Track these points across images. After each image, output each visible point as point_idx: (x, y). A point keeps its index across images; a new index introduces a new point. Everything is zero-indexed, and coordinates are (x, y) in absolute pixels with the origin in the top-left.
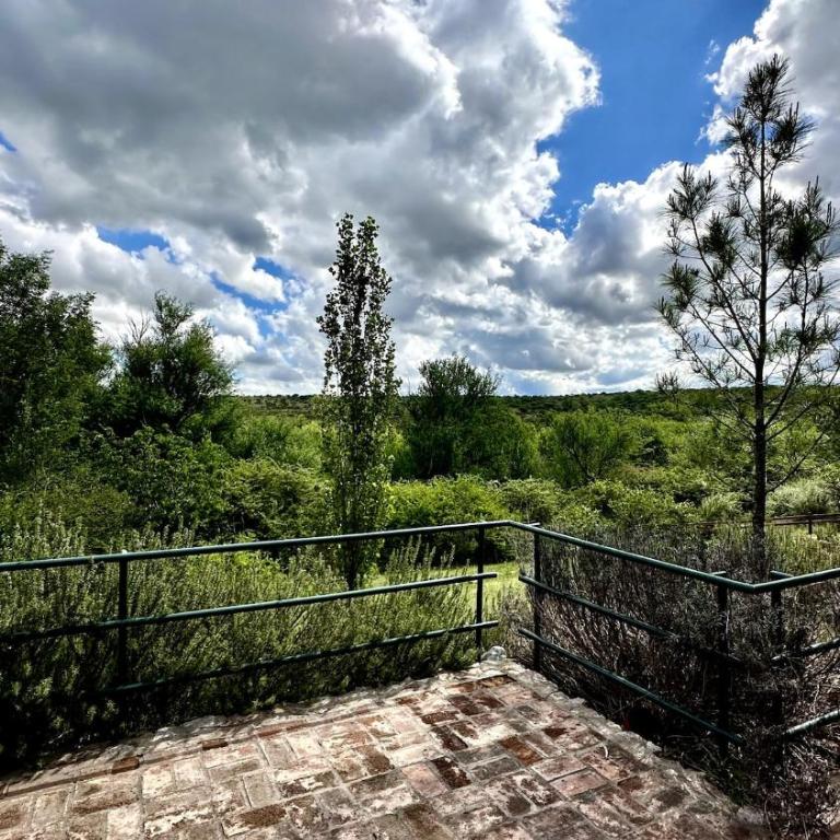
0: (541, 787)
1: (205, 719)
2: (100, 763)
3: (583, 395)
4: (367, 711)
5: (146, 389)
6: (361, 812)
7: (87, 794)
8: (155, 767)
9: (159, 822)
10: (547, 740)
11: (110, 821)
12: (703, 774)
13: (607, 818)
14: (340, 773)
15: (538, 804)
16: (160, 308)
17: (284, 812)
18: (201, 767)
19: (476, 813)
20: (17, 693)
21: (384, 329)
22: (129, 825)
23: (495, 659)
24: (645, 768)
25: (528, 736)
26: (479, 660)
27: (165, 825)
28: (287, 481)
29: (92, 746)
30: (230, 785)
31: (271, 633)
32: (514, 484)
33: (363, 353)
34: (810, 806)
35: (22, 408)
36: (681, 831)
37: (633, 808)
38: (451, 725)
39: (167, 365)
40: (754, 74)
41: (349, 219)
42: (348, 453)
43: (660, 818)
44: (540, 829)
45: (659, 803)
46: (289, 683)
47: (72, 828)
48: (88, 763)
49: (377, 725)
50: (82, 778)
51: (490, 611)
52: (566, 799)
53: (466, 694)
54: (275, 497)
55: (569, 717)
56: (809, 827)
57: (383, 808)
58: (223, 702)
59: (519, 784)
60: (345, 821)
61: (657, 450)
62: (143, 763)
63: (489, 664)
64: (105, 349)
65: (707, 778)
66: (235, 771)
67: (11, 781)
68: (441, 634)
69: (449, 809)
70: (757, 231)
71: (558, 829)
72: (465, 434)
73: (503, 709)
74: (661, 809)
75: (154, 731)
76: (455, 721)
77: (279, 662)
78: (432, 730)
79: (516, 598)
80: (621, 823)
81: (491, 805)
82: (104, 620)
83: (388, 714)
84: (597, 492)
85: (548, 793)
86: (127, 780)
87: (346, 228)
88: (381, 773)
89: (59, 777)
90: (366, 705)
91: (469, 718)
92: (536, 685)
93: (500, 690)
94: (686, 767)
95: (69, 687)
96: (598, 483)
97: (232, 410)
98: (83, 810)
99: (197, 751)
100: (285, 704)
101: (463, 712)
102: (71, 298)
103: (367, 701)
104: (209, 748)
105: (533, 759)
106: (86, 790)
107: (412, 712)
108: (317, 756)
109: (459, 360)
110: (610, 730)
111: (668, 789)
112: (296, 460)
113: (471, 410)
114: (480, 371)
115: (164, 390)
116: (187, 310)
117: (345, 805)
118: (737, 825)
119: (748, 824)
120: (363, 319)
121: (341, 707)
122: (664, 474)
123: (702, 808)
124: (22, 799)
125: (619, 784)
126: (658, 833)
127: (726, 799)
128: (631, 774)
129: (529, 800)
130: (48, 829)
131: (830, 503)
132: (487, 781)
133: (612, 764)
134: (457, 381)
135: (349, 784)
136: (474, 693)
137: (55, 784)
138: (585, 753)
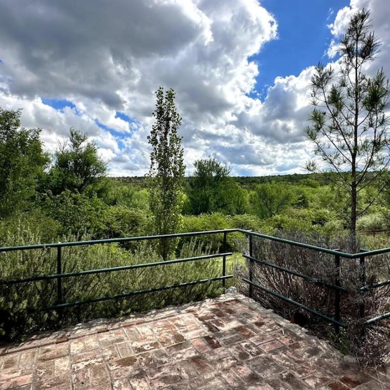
0: (254, 348)
1: (98, 320)
2: (50, 339)
3: (270, 176)
4: (173, 316)
5: (66, 173)
6: (171, 359)
7: (44, 353)
8: (76, 341)
9: (79, 365)
10: (256, 327)
11: (56, 364)
12: (328, 341)
13: (284, 361)
14: (162, 342)
15: (253, 355)
16: (72, 135)
17: (136, 359)
18: (97, 340)
19: (225, 359)
20: (11, 307)
21: (178, 142)
22: (65, 366)
23: (231, 293)
24: (301, 339)
25: (247, 326)
26: (224, 293)
27: (81, 366)
28: (132, 215)
29: (46, 332)
30: (111, 348)
31: (128, 281)
32: (238, 217)
33: (168, 154)
34: (377, 354)
35: (8, 182)
36: (318, 366)
37: (296, 356)
38: (212, 321)
39: (76, 162)
40: (353, 18)
41: (161, 90)
42: (162, 200)
43: (308, 361)
44: (254, 366)
45: (308, 354)
46: (137, 303)
47: (38, 368)
48: (45, 339)
49: (178, 322)
50: (42, 346)
51: (229, 271)
52: (265, 353)
53: (218, 308)
54: (127, 223)
55: (266, 317)
56: (377, 364)
57: (181, 357)
58: (107, 312)
59: (244, 347)
60: (164, 363)
61: (303, 201)
62: (70, 339)
63: (229, 295)
64: (47, 155)
65: (330, 344)
66: (113, 342)
67: (9, 347)
68: (207, 281)
69: (212, 358)
70: (353, 93)
71: (262, 366)
72: (215, 194)
73: (235, 314)
74: (309, 357)
75: (75, 325)
76: (213, 320)
77: (132, 294)
78: (203, 324)
79: (241, 265)
80: (291, 363)
81: (231, 356)
82: (51, 274)
83: (183, 317)
84: (276, 220)
85: (257, 350)
86: (63, 347)
87: (160, 94)
88: (180, 342)
89: (32, 345)
90: (172, 313)
91: (220, 319)
92: (250, 304)
93: (234, 306)
94: (320, 338)
95: (35, 305)
96: (277, 216)
97: (106, 183)
98: (43, 360)
99: (95, 334)
100: (135, 312)
101: (217, 315)
102: (30, 131)
103: (173, 311)
104: (101, 332)
105: (250, 335)
106: (44, 351)
107: (194, 316)
108: (151, 335)
109: (212, 160)
110: (285, 323)
111: (312, 348)
112: (136, 206)
113: (218, 183)
114: (222, 165)
115: (74, 174)
116: (84, 137)
117: (164, 357)
118: (344, 364)
119: (349, 363)
120: (168, 137)
121: (161, 314)
122: (307, 212)
123: (328, 356)
124: (14, 355)
125: (290, 346)
126: (307, 367)
127: (338, 352)
128: (295, 342)
129: (249, 354)
130: (27, 368)
131: (383, 224)
132: (229, 345)
133: (286, 337)
134: (211, 170)
135: (166, 347)
136: (222, 308)
137: (30, 348)
138: (274, 333)
